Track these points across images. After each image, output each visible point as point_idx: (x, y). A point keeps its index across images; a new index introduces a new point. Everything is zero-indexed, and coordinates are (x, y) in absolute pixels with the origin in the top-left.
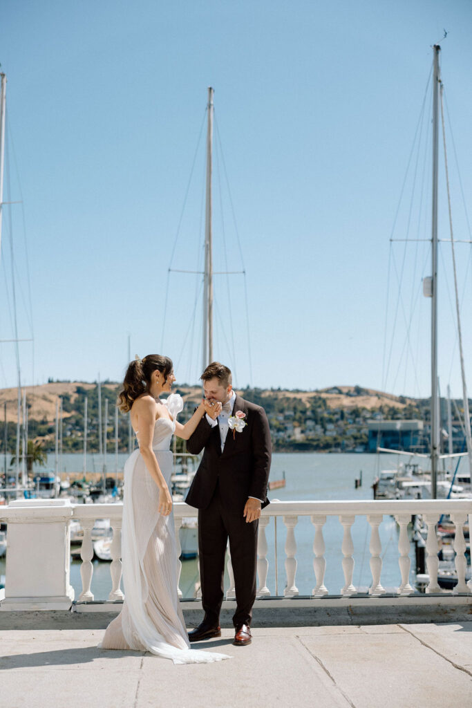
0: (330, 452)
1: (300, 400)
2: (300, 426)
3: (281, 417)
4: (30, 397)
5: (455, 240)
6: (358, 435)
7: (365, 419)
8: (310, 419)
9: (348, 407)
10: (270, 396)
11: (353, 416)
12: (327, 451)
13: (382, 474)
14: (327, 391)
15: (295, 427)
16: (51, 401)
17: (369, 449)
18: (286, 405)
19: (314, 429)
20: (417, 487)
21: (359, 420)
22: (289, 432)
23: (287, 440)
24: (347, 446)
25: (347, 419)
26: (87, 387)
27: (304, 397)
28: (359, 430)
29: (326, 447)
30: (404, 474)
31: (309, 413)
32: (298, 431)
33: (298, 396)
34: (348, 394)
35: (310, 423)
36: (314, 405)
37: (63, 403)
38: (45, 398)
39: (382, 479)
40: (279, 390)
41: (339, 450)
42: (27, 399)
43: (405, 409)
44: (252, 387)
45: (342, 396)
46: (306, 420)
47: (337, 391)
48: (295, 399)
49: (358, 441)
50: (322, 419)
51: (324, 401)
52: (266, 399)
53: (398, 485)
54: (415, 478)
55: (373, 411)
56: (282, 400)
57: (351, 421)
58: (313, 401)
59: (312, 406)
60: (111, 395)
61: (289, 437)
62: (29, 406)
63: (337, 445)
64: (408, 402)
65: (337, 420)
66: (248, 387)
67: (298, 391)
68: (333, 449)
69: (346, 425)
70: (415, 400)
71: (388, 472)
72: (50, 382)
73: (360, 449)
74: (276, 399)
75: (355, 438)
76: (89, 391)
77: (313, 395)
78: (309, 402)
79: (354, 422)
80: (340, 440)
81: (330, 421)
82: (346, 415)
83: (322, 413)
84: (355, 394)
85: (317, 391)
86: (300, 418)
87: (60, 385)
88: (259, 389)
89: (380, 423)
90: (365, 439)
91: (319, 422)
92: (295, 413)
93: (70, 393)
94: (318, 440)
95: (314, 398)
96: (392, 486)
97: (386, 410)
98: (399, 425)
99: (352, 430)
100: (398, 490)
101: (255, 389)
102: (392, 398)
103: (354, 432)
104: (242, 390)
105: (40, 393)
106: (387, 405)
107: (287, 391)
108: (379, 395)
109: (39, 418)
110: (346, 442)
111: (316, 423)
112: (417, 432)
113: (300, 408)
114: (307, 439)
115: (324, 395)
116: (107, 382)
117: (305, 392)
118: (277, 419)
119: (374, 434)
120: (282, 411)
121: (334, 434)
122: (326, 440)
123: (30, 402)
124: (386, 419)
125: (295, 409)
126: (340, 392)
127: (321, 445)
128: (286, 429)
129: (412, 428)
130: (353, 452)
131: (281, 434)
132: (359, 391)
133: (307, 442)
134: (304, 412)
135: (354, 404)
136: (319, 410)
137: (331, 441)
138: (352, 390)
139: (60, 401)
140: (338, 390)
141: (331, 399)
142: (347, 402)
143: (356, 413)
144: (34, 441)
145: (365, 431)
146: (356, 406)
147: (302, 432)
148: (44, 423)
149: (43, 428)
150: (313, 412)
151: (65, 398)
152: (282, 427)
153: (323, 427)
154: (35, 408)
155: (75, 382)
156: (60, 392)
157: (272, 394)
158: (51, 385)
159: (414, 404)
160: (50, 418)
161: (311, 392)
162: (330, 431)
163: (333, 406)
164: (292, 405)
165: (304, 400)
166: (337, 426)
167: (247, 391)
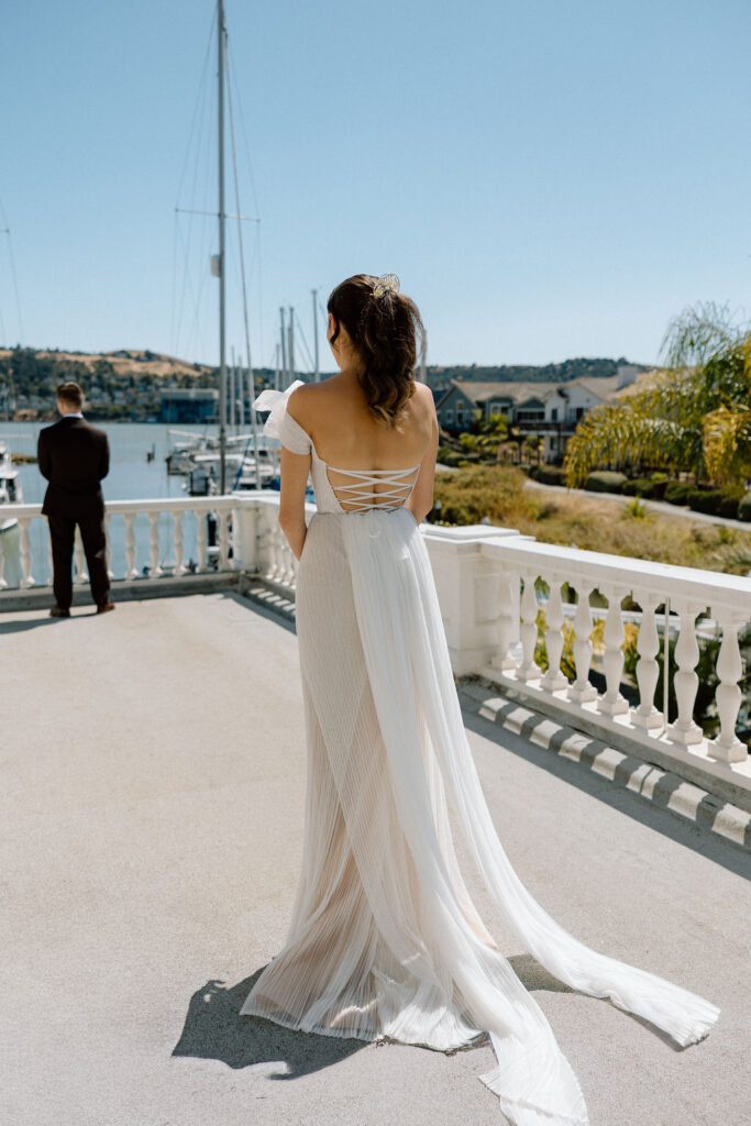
0: (120, 422)
1: (83, 364)
5: (242, 216)
6: (150, 404)
7: (157, 387)
8: (95, 385)
9: (139, 374)
10: (46, 358)
11: (144, 383)
13: (176, 448)
14: (114, 355)
17: (161, 419)
18: (66, 369)
19: (101, 397)
20: (210, 461)
21: (151, 388)
24: (139, 416)
25: (138, 387)
27: (87, 361)
28: (151, 399)
30: (197, 448)
31: (94, 379)
33: (81, 359)
34: (138, 359)
35: (95, 390)
36: (101, 370)
39: (176, 452)
40: (57, 351)
41: (130, 420)
43: (200, 378)
44: (24, 346)
45: (131, 362)
46: (91, 385)
48: (76, 362)
49: (150, 411)
50: (109, 386)
51: (111, 366)
52: (41, 361)
53: (192, 458)
54: (209, 451)
55: (165, 379)
56: (61, 362)
57: (141, 389)
58: (97, 365)
59: (97, 371)
63: (128, 415)
64: (203, 370)
65: (126, 388)
66: (19, 347)
67: (79, 354)
68: (123, 419)
70: (211, 368)
71: (181, 445)
73: (152, 419)
74: (53, 361)
75: (147, 407)
77: (98, 358)
78: (93, 365)
79: (146, 390)
80: (130, 409)
81: (119, 388)
82: (137, 383)
83: (109, 379)
84: (146, 359)
85: (101, 355)
88: (33, 350)
89: (174, 391)
90: (157, 409)
91: (106, 389)
94: (106, 409)
95: (99, 362)
96: (185, 459)
97: (180, 378)
98: (193, 393)
99: (143, 398)
100: (191, 464)
101: (28, 349)
102: (186, 365)
103: (146, 401)
104: (11, 349)
106: (180, 373)
107: (66, 352)
108: (172, 361)
110: (137, 411)
111: (103, 390)
112: (212, 402)
113: (83, 372)
114: (93, 408)
115: (110, 360)
117: (88, 355)
119: (166, 403)
121: (124, 403)
122: (116, 410)
124: (180, 387)
125: (77, 374)
126: (129, 357)
127: (110, 414)
129: (208, 398)
130: (145, 422)
132: (149, 356)
133: (93, 411)
134: (87, 378)
135: (145, 370)
136: (106, 376)
137: (120, 411)
138: (142, 354)
140: (126, 354)
141: (118, 364)
142: (136, 368)
143: (147, 380)
145: (158, 400)
146: (147, 372)
150: (99, 377)
153: (111, 395)
157: (48, 355)
159: (209, 372)
161: (95, 355)
162: (120, 399)
163: (121, 370)
164: (74, 369)
165: (87, 364)
166: (126, 394)
167: (17, 351)
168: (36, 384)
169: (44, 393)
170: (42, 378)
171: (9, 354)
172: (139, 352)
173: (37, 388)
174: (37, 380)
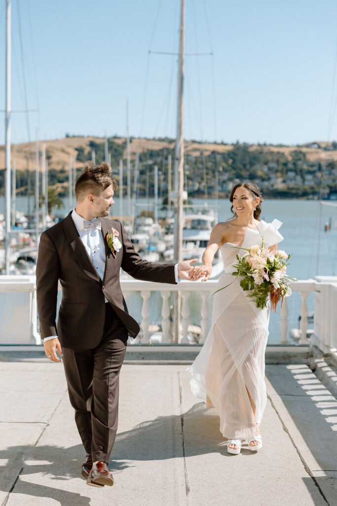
0: (308, 199)
1: (283, 154)
2: (282, 177)
3: (265, 169)
4: (51, 149)
6: (333, 184)
8: (291, 170)
9: (325, 160)
10: (256, 150)
11: (330, 168)
12: (305, 198)
14: (308, 146)
15: (277, 177)
16: (68, 153)
18: (270, 158)
19: (295, 179)
21: (335, 171)
22: (272, 182)
23: (271, 188)
24: (323, 194)
25: (324, 171)
26: (98, 142)
27: (286, 151)
28: (334, 181)
29: (304, 195)
31: (290, 166)
32: (280, 180)
33: (282, 150)
34: (326, 149)
35: (291, 174)
36: (296, 158)
37: (79, 155)
38: (63, 151)
40: (265, 145)
41: (316, 197)
42: (47, 151)
44: (241, 142)
45: (320, 150)
46: (288, 171)
47: (316, 146)
48: (278, 153)
50: (301, 171)
51: (304, 154)
52: (253, 153)
56: (267, 153)
57: (327, 172)
58: (294, 154)
59: (293, 159)
60: (120, 149)
61: (272, 186)
62: (49, 157)
63: (314, 193)
65: (315, 172)
66: (238, 142)
67: (281, 146)
68: (311, 196)
69: (322, 176)
72: (67, 136)
74: (261, 153)
75: (330, 187)
76: (100, 144)
77: (296, 149)
78: (291, 155)
79: (330, 174)
80: (317, 189)
81: (310, 172)
82: (324, 167)
83: (302, 165)
84: (332, 148)
85: (298, 146)
86: (283, 170)
87: (75, 139)
88: (247, 144)
91: (299, 173)
92: (278, 165)
93: (84, 146)
94: (298, 189)
95: (295, 152)
99: (327, 180)
101: (244, 144)
103: (330, 182)
104: (233, 145)
105: (58, 146)
107: (272, 145)
109: (58, 168)
110: (322, 191)
111: (297, 174)
113: (282, 161)
114: (289, 188)
115: (304, 150)
116: (115, 137)
117: (288, 147)
118: (262, 171)
120: (266, 163)
121: (312, 184)
122: (305, 190)
123: (51, 154)
125: (278, 162)
126: (319, 147)
127: (300, 192)
128: (269, 179)
130: (328, 199)
131: (266, 183)
132: (335, 146)
133: (288, 191)
134: (285, 164)
135: (331, 158)
136: (300, 163)
137: (310, 191)
138: (330, 144)
139: (76, 153)
141: (311, 153)
142: (324, 155)
143: (332, 165)
144: (54, 187)
146: (333, 159)
147: (284, 182)
148: (62, 171)
149: (61, 176)
150: (294, 164)
151: (80, 150)
152: (266, 177)
153: (302, 177)
154: (54, 159)
155: (88, 137)
156: (77, 145)
158: (68, 140)
160: (67, 168)
161: (293, 147)
162: (309, 181)
163: (312, 158)
164: (275, 158)
165: (287, 154)
166: (315, 177)
167: (237, 146)
168: (247, 170)
169: (252, 177)
170: (252, 164)
171: (230, 148)
172: (327, 143)
173: (248, 173)
174: (248, 167)
